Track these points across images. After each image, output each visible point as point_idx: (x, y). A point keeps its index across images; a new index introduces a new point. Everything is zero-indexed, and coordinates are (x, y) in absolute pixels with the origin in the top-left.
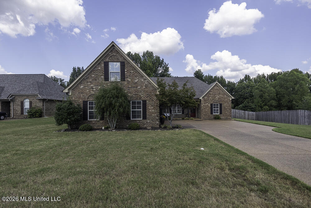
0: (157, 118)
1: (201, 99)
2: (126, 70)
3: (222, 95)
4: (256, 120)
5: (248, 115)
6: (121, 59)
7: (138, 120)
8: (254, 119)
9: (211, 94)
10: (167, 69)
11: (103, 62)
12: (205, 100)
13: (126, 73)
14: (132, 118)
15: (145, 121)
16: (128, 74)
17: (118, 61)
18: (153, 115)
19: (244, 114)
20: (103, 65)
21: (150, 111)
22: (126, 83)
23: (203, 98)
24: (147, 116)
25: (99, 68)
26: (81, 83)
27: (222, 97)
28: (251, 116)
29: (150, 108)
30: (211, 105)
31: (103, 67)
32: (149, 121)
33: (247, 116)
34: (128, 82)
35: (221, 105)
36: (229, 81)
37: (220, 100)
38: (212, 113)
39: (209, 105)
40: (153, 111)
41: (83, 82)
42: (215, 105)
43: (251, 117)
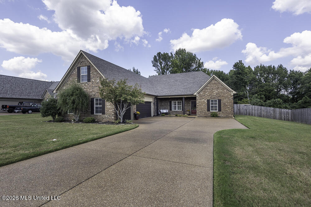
0: (113, 113)
1: (196, 95)
2: (91, 73)
3: (222, 89)
4: (292, 121)
5: (281, 113)
6: (88, 64)
7: (99, 115)
8: (290, 118)
9: (207, 89)
10: (200, 65)
11: (76, 68)
12: (201, 96)
13: (91, 75)
14: (96, 113)
15: (104, 116)
16: (92, 76)
17: (86, 65)
18: (110, 111)
19: (274, 111)
20: (77, 70)
21: (108, 107)
22: (91, 83)
23: (199, 93)
24: (106, 112)
25: (75, 73)
26: (64, 85)
27: (222, 92)
28: (284, 114)
29: (107, 104)
30: (208, 101)
31: (77, 72)
32: (106, 116)
33: (278, 115)
34: (93, 83)
35: (220, 101)
36: (292, 70)
37: (219, 95)
38: (208, 110)
39: (206, 101)
40: (110, 107)
41: (65, 85)
42: (212, 101)
43: (284, 116)
